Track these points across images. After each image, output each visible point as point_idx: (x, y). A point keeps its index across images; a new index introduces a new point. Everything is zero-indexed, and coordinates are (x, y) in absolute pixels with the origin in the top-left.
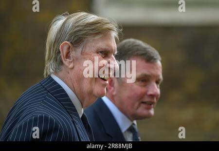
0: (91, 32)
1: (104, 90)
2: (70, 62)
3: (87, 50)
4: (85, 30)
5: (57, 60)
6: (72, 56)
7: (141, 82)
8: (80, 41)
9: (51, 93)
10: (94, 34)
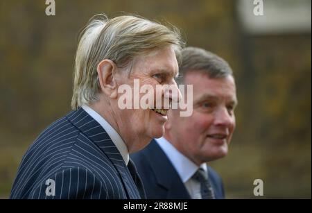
0: (143, 46)
1: (162, 128)
2: (111, 89)
3: (137, 72)
4: (134, 43)
5: (92, 86)
6: (116, 81)
7: (203, 107)
8: (128, 59)
9: (84, 134)
10: (147, 49)
